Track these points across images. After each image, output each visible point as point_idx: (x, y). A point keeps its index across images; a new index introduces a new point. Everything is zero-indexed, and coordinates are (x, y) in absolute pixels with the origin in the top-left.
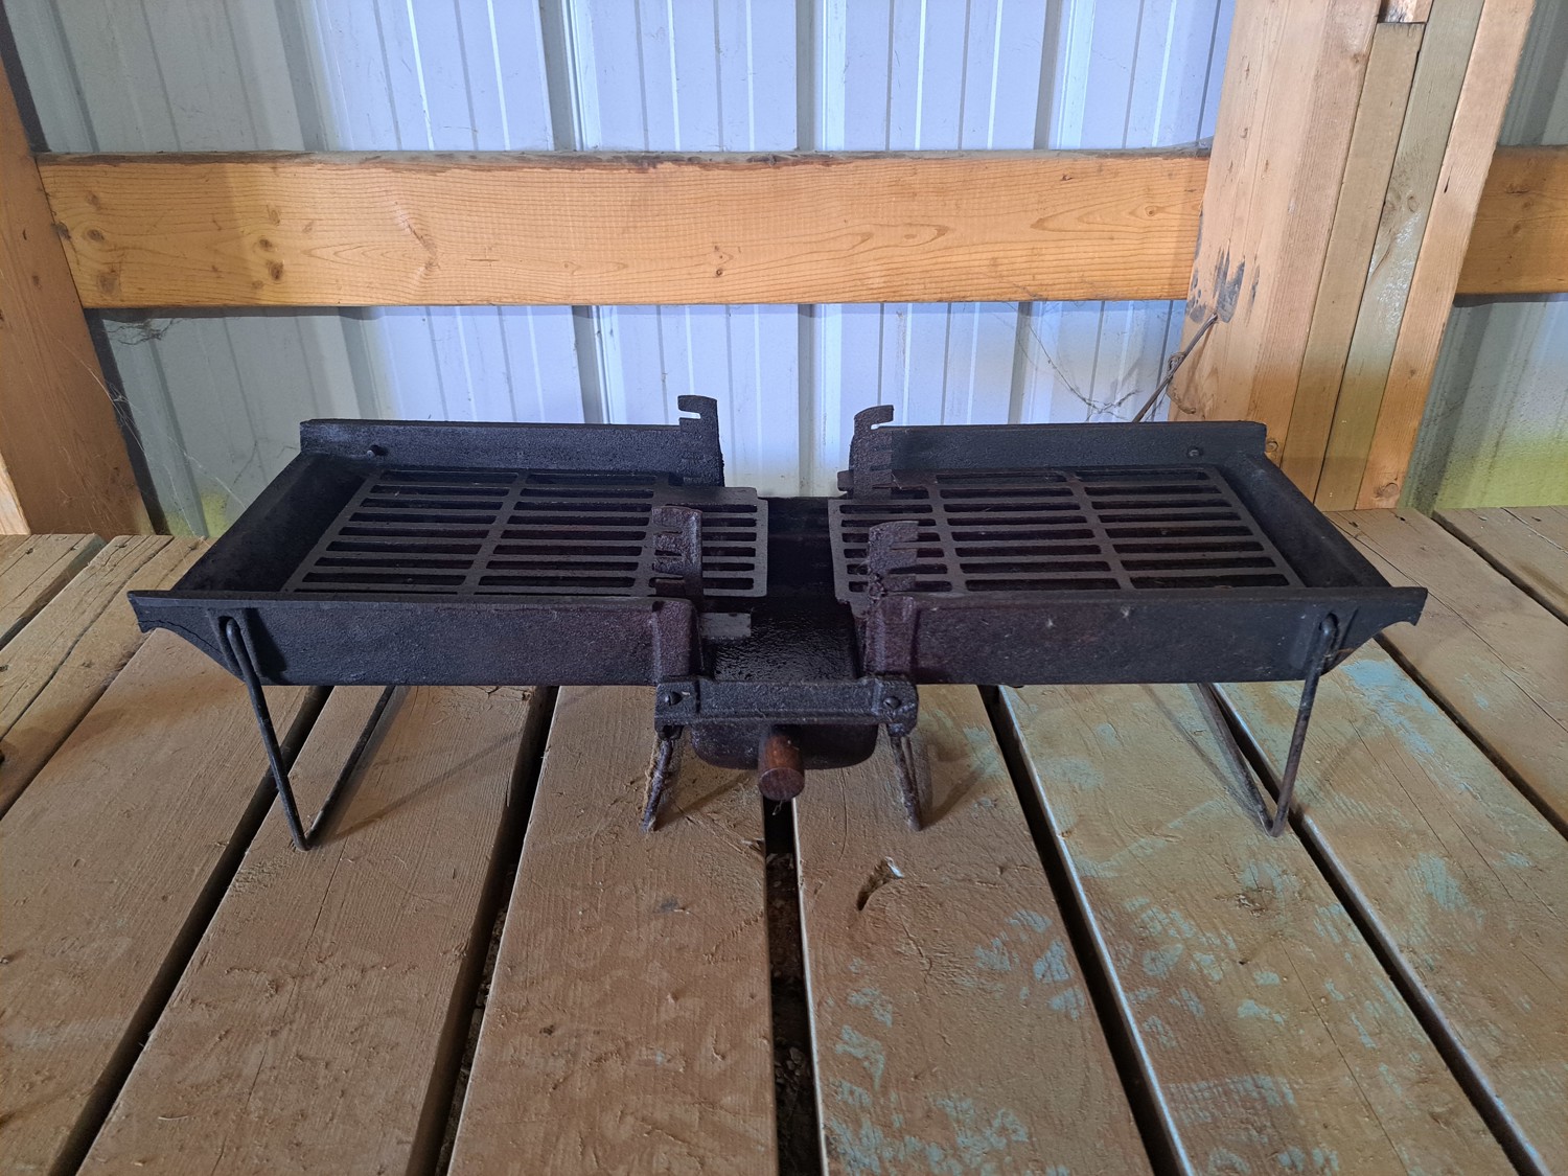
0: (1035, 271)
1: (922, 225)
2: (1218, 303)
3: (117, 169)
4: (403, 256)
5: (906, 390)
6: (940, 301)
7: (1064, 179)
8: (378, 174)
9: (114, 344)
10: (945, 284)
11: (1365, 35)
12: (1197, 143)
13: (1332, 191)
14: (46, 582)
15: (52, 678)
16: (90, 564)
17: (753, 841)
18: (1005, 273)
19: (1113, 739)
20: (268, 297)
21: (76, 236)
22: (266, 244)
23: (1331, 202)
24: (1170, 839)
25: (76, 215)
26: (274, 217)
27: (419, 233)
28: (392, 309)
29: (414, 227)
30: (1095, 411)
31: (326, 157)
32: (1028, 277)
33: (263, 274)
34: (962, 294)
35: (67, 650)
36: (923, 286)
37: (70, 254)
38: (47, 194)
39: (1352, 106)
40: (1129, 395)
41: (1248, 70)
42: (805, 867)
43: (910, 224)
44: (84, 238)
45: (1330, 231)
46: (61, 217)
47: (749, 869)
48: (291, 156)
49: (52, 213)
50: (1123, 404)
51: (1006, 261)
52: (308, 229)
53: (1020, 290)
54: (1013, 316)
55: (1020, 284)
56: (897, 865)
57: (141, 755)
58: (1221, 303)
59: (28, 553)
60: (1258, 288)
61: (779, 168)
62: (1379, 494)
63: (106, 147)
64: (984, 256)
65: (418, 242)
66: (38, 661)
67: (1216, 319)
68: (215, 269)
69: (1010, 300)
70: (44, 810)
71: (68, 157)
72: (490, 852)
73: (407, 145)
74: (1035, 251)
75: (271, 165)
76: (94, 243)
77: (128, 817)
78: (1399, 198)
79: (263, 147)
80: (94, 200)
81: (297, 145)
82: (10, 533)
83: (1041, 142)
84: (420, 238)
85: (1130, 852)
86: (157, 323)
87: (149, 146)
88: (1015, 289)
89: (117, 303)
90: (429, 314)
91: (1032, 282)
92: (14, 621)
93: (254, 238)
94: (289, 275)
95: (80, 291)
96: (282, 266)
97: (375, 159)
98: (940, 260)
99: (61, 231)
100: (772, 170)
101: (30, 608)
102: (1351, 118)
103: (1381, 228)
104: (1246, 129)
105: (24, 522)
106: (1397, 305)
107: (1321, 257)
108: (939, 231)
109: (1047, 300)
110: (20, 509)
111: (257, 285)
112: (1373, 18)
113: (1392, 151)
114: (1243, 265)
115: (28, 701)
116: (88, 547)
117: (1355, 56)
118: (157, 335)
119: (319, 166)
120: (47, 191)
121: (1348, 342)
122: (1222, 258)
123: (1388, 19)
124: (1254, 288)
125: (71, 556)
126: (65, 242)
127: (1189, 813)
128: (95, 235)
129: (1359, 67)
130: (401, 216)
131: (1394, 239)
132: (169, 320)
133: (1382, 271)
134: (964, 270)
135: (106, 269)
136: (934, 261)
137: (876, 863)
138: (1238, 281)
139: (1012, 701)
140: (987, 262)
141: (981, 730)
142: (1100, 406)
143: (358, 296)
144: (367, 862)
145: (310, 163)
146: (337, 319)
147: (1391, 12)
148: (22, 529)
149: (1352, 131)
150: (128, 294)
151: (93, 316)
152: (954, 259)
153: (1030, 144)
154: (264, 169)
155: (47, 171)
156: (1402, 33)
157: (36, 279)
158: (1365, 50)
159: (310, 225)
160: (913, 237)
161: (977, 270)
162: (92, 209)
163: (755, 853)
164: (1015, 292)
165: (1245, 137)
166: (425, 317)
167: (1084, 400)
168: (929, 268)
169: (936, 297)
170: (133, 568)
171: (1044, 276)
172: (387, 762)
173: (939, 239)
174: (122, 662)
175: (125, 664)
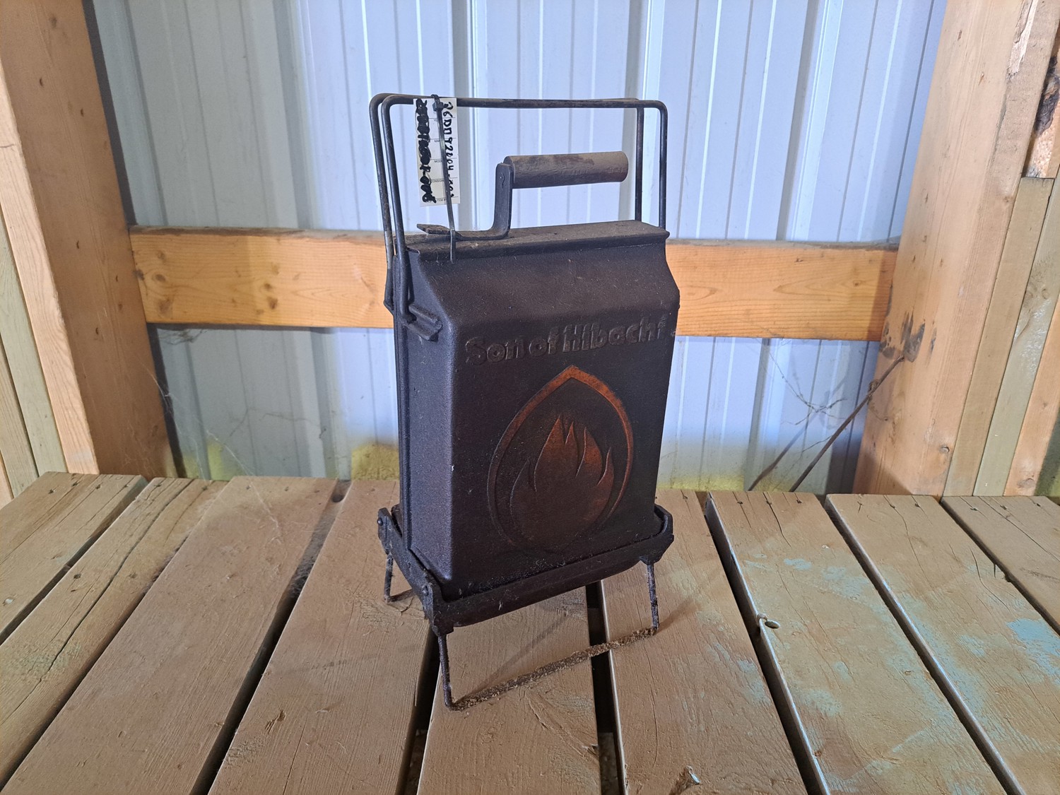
0: (776, 319)
1: (699, 287)
2: (905, 348)
3: (177, 237)
4: (356, 296)
5: (682, 391)
6: (710, 335)
7: (797, 261)
8: (345, 245)
9: (162, 344)
10: (714, 325)
11: (1012, 185)
12: (888, 240)
13: (990, 283)
14: (108, 511)
15: (109, 585)
16: (137, 498)
17: (590, 746)
18: (755, 319)
19: (847, 675)
20: (265, 320)
21: (148, 278)
22: (268, 286)
23: (988, 290)
24: (895, 762)
25: (149, 265)
26: (275, 270)
27: (368, 283)
28: (343, 329)
29: (365, 279)
30: (813, 411)
31: (312, 234)
32: (770, 323)
33: (264, 305)
34: (725, 332)
35: (120, 564)
37: (143, 289)
38: (133, 252)
39: (1004, 229)
40: (838, 401)
41: (927, 198)
42: (629, 771)
43: (692, 286)
44: (152, 279)
45: (988, 309)
46: (140, 266)
47: (587, 769)
48: (290, 232)
49: (135, 264)
50: (833, 407)
51: (756, 312)
52: (296, 278)
53: (765, 331)
54: (758, 346)
55: (765, 327)
56: (696, 773)
57: (166, 650)
58: (907, 347)
59: (97, 488)
60: (935, 343)
62: (1020, 486)
63: (173, 222)
64: (741, 308)
65: (366, 288)
66: (101, 571)
67: (903, 358)
68: (234, 301)
69: (758, 337)
70: (100, 690)
71: (150, 229)
72: (404, 744)
73: (363, 227)
74: (776, 306)
75: (276, 238)
76: (159, 282)
77: (157, 698)
78: (1036, 289)
79: (271, 226)
80: (162, 256)
81: (294, 225)
82: (86, 473)
83: (781, 236)
84: (368, 286)
85: (866, 771)
86: (193, 332)
87: (199, 223)
88: (761, 330)
89: (168, 320)
90: (368, 332)
91: (773, 326)
92: (86, 540)
93: (261, 283)
94: (280, 308)
95: (146, 312)
96: (277, 300)
97: (344, 235)
98: (710, 310)
99: (139, 275)
101: (96, 530)
102: (1003, 237)
103: (1023, 308)
104: (926, 237)
105: (97, 466)
106: (1035, 359)
107: (982, 326)
108: (711, 291)
109: (783, 338)
110: (95, 457)
111: (259, 312)
112: (1019, 175)
113: (1031, 259)
114: (924, 325)
115: (93, 602)
116: (136, 485)
117: (1006, 198)
118: (191, 340)
119: (308, 239)
120: (133, 250)
121: (1000, 382)
122: (908, 318)
123: (1029, 175)
124: (932, 342)
125: (125, 492)
126: (140, 282)
127: (907, 741)
128: (160, 278)
129: (1008, 205)
130: (357, 272)
131: (1032, 316)
132: (200, 330)
133: (1024, 336)
134: (727, 317)
135: (164, 299)
136: (706, 310)
137: (681, 771)
138: (920, 335)
139: (771, 640)
140: (743, 312)
141: (750, 662)
142: (817, 407)
143: (324, 321)
144: (318, 746)
145: (302, 237)
146: (308, 333)
147: (1030, 170)
148: (94, 471)
149: (1004, 245)
150: (176, 315)
151: (152, 328)
152: (720, 309)
153: (773, 237)
154: (271, 241)
155: (134, 237)
156: (1039, 184)
157: (120, 306)
158: (1013, 194)
159: (298, 275)
160: (693, 294)
161: (736, 316)
162: (160, 262)
163: (591, 757)
164: (762, 332)
165: (925, 241)
166: (366, 334)
167: (806, 403)
168: (703, 315)
169: (706, 333)
170: (164, 503)
171: (781, 323)
172: (332, 664)
173: (710, 297)
174: (156, 574)
175: (158, 577)
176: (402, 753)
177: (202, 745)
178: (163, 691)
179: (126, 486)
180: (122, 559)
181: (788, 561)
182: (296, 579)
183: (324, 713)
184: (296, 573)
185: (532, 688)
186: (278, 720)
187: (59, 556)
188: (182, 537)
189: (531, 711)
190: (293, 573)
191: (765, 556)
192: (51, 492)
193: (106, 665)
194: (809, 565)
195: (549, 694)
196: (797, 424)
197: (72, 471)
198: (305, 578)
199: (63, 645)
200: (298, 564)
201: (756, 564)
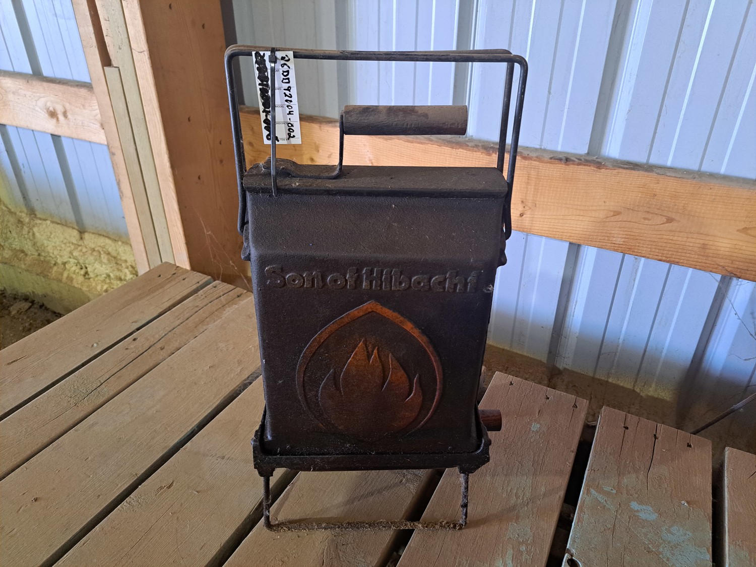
0: (735, 258)
1: (656, 214)
14: (177, 298)
15: (147, 350)
16: (198, 293)
18: (711, 255)
25: (245, 134)
34: (677, 260)
35: (161, 337)
36: (649, 250)
43: (648, 212)
51: (713, 248)
54: (712, 281)
57: (145, 408)
59: (184, 279)
61: (568, 165)
64: (698, 241)
66: (148, 340)
69: (716, 272)
70: (97, 423)
71: (246, 109)
74: (737, 247)
76: (249, 147)
77: (119, 441)
80: (252, 129)
88: (716, 266)
92: (154, 315)
93: (307, 156)
98: (665, 237)
100: (564, 166)
101: (164, 310)
105: (189, 264)
108: (668, 220)
109: (740, 278)
110: (188, 259)
116: (206, 282)
125: (194, 287)
128: (250, 144)
130: (369, 157)
136: (661, 236)
140: (699, 245)
144: (176, 518)
148: (188, 267)
152: (675, 238)
160: (649, 220)
161: (690, 248)
162: (250, 133)
164: (716, 268)
168: (656, 240)
169: (656, 257)
170: (210, 300)
171: (741, 263)
172: (223, 458)
173: (667, 225)
174: (174, 351)
175: (173, 353)
176: (219, 548)
177: (119, 486)
178: (124, 438)
179: (198, 282)
180: (163, 335)
181: (634, 505)
182: (245, 382)
183: (195, 494)
184: (248, 377)
185: (335, 536)
186: (167, 487)
187: (136, 322)
188: (205, 328)
189: (322, 556)
190: (247, 376)
191: (614, 491)
192: (160, 276)
193: (110, 407)
194: (654, 516)
195: (345, 547)
196: (745, 360)
197: (177, 265)
198: (250, 383)
199: (99, 384)
200: (253, 371)
201: (600, 498)
